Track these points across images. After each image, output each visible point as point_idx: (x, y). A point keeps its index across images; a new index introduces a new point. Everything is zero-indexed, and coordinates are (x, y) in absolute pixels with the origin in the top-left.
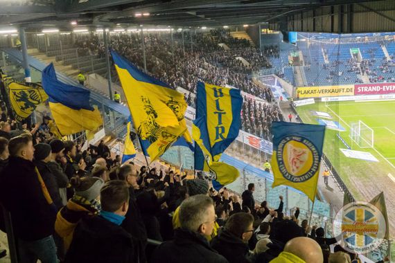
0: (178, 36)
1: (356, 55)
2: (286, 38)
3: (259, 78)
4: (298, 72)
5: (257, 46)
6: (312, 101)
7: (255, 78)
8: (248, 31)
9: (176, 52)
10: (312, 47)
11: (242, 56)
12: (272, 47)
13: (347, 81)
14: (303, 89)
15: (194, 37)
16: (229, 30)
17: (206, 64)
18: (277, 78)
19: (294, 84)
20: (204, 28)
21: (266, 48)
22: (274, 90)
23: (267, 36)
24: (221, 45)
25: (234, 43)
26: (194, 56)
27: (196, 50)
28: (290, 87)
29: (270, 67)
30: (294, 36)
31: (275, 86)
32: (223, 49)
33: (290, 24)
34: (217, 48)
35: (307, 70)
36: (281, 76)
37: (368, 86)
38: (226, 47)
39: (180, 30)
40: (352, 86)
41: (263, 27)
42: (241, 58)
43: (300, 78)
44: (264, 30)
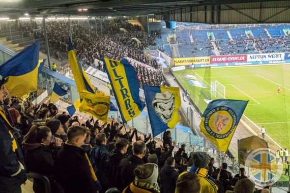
0: (92, 22)
1: (211, 37)
2: (169, 26)
3: (148, 52)
4: (174, 48)
5: (146, 31)
6: (184, 68)
7: (145, 52)
8: (140, 20)
9: (91, 34)
10: (183, 32)
11: (136, 37)
12: (156, 31)
13: (204, 55)
14: (177, 60)
15: (103, 24)
16: (127, 19)
17: (112, 42)
18: (160, 52)
19: (172, 56)
20: (110, 17)
21: (152, 32)
22: (159, 60)
23: (152, 24)
24: (122, 29)
25: (129, 27)
26: (104, 37)
27: (105, 33)
28: (169, 59)
29: (155, 44)
30: (175, 25)
31: (159, 58)
32: (123, 32)
33: (171, 16)
34: (118, 31)
35: (179, 47)
36: (163, 51)
37: (219, 57)
38: (125, 30)
39: (93, 18)
40: (209, 58)
41: (150, 17)
42: (135, 39)
43: (176, 52)
44: (150, 20)
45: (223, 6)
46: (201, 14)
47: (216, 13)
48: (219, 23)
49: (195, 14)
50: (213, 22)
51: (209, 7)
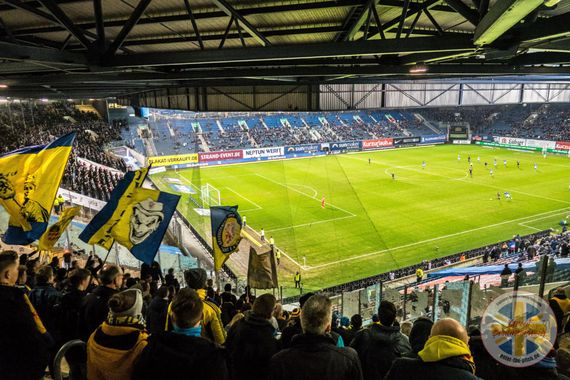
0: (15, 107)
1: (197, 129)
2: (139, 113)
3: (109, 149)
4: (148, 143)
5: (106, 120)
6: (164, 169)
7: (106, 150)
8: (94, 105)
9: (15, 124)
10: (158, 122)
11: (91, 129)
12: (120, 121)
13: (189, 151)
14: (154, 159)
15: (35, 109)
16: (74, 103)
17: (51, 136)
18: (128, 149)
19: (145, 155)
20: (45, 100)
21: (115, 122)
22: (127, 160)
23: (113, 110)
24: (66, 118)
25: (79, 116)
26: (37, 128)
27: (39, 122)
28: (142, 158)
29: (120, 139)
30: (147, 112)
31: (127, 157)
32: (69, 121)
33: (142, 101)
34: (62, 121)
35: (156, 142)
36: (133, 148)
37: (209, 154)
38: (72, 120)
39: (17, 101)
40: (196, 155)
41: (111, 101)
42: (89, 131)
43: (151, 148)
44: (110, 105)
45: (209, 89)
46: (182, 99)
47: (201, 97)
48: (206, 109)
49: (175, 99)
50: (197, 109)
51: (191, 89)
